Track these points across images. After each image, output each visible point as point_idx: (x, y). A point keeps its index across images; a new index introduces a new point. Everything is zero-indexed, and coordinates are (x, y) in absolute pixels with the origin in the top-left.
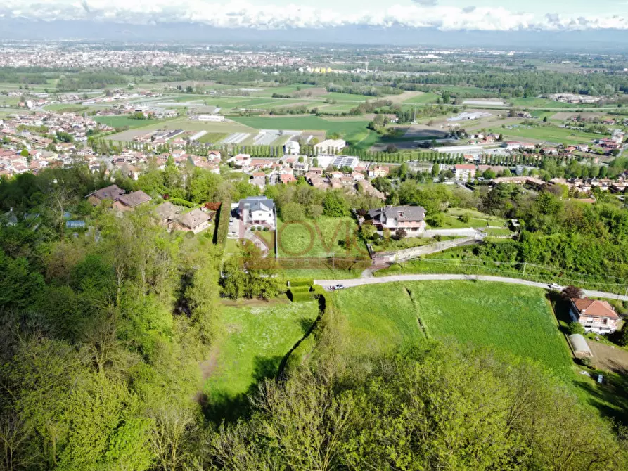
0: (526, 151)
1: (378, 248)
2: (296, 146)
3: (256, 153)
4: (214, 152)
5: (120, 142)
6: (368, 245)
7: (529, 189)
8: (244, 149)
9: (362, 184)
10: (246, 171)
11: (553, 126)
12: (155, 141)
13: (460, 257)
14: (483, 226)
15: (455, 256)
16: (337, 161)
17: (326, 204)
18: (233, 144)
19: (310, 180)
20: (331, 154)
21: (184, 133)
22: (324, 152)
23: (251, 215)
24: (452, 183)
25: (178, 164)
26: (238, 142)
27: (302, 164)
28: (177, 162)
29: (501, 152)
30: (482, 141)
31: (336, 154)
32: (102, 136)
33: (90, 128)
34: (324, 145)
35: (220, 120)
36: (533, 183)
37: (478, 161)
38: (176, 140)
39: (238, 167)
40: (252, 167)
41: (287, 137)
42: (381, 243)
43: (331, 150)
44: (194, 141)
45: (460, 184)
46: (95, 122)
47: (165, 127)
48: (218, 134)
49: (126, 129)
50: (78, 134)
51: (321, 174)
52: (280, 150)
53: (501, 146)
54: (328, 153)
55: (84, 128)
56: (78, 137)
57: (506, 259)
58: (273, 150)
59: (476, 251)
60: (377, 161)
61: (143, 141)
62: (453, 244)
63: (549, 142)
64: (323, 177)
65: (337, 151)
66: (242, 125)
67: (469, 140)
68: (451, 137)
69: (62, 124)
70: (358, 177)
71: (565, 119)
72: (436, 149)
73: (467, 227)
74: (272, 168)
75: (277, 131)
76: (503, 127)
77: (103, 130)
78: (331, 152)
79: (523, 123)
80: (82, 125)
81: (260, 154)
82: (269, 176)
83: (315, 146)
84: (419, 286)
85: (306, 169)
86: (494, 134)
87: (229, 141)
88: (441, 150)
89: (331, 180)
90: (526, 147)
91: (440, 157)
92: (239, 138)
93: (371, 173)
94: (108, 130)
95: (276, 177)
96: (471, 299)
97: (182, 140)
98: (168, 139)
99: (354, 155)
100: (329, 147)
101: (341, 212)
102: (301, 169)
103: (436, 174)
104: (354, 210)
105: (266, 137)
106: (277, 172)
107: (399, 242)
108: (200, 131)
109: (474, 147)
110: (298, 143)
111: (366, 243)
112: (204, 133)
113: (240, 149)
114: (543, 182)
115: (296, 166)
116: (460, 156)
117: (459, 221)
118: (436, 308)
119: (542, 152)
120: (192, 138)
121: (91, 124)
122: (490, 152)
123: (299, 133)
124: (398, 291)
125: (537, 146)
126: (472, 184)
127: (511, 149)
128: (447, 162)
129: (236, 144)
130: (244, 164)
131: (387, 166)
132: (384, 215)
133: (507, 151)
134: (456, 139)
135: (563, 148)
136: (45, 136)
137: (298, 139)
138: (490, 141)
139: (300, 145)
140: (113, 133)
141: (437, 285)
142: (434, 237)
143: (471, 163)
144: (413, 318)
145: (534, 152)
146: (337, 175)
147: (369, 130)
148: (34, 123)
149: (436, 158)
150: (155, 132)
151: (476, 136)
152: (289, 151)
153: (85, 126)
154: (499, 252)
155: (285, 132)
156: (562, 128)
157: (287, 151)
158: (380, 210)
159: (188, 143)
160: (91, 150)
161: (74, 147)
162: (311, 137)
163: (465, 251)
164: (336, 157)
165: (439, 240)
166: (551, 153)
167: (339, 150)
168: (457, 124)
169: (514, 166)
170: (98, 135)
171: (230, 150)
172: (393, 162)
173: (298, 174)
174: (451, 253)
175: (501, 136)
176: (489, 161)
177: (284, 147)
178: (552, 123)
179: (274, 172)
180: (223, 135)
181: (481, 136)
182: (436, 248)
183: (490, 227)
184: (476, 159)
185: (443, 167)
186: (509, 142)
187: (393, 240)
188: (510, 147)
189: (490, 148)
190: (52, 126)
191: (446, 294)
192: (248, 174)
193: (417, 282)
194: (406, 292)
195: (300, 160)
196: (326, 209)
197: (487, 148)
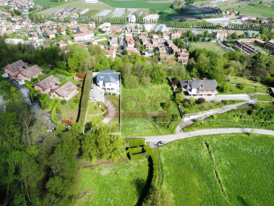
0: (251, 21)
1: (186, 110)
2: (134, 17)
3: (113, 22)
4: (92, 22)
5: (45, 16)
6: (179, 107)
7: (256, 45)
8: (107, 20)
9: (168, 42)
10: (108, 34)
11: (265, 6)
12: (63, 15)
13: (239, 116)
14: (253, 92)
15: (236, 116)
16: (155, 28)
17: (153, 76)
18: (102, 16)
19: (141, 39)
20: (151, 23)
21: (78, 10)
22: (148, 21)
23: (104, 85)
24: (215, 41)
25: (72, 30)
26: (104, 15)
27: (137, 30)
28: (72, 29)
29: (239, 22)
30: (229, 15)
31: (154, 23)
32: (37, 11)
33: (31, 7)
34: (148, 17)
35: (95, 3)
36: (258, 42)
37: (227, 27)
38: (74, 14)
39: (103, 32)
40: (111, 32)
41: (130, 12)
42: (188, 106)
43: (152, 21)
44: (82, 15)
45: (219, 42)
46: (33, 4)
47: (68, 6)
48: (94, 10)
49: (49, 7)
50: (25, 11)
51: (147, 36)
52: (126, 20)
53: (239, 18)
54: (150, 22)
55: (28, 7)
56: (25, 12)
57: (268, 118)
58: (122, 21)
59: (249, 113)
60: (175, 27)
61: (57, 15)
62: (234, 106)
63: (264, 16)
64: (147, 37)
65: (155, 21)
66: (107, 5)
67: (221, 14)
68: (213, 13)
69: (17, 5)
70: (167, 38)
71: (271, 2)
72: (205, 20)
73: (242, 93)
74: (121, 32)
75: (124, 9)
76: (239, 7)
77: (37, 8)
78: (152, 22)
79: (249, 5)
80: (27, 5)
81: (115, 22)
82: (120, 37)
83: (144, 18)
84: (213, 140)
85: (139, 33)
86: (235, 11)
87: (101, 14)
88: (208, 20)
89: (152, 40)
90: (252, 19)
91: (208, 25)
92: (104, 13)
93: (173, 35)
94: (40, 8)
95: (123, 37)
96: (247, 149)
97: (76, 14)
98: (70, 13)
99: (164, 24)
100: (151, 19)
101: (162, 80)
102: (137, 33)
103: (207, 36)
104: (170, 78)
105: (119, 12)
106: (124, 34)
107: (199, 106)
108: (86, 8)
109: (224, 19)
110: (135, 16)
111: (178, 105)
112: (87, 10)
113: (105, 20)
114: (264, 42)
115: (134, 31)
116: (218, 25)
117: (237, 88)
118: (226, 159)
119: (260, 22)
120: (82, 13)
121: (31, 5)
122: (233, 22)
123: (135, 10)
124: (200, 144)
125: (257, 19)
126: (226, 42)
127: (244, 20)
128: (211, 28)
129: (103, 17)
130: (107, 30)
131: (181, 30)
132: (190, 86)
133: (242, 21)
134: (216, 14)
135: (270, 20)
136: (8, 12)
137: (135, 14)
138: (233, 15)
139: (136, 17)
140: (42, 10)
141: (225, 138)
142: (222, 101)
143: (223, 28)
144: (211, 170)
145: (256, 22)
146: (155, 36)
147: (171, 9)
148: (4, 4)
149: (206, 25)
150: (63, 9)
151: (226, 12)
152: (131, 21)
153: (28, 5)
154: (264, 113)
155: (129, 9)
156: (269, 7)
157: (129, 21)
158: (187, 82)
159: (79, 16)
160: (30, 20)
161: (21, 19)
162: (142, 12)
163: (242, 112)
164: (154, 25)
165: (225, 104)
166: (265, 23)
167: (156, 21)
168: (216, 5)
169: (246, 30)
170: (35, 11)
171: (100, 20)
172: (183, 27)
173: (135, 36)
174: (233, 113)
175: (239, 12)
176: (233, 27)
177: (128, 18)
178: (264, 4)
179: (123, 34)
180: (97, 11)
181: (228, 12)
182: (223, 109)
183: (258, 93)
184: (226, 26)
185: (210, 31)
186: (243, 16)
187: (196, 104)
188: (244, 19)
189: (233, 19)
190: (12, 6)
191: (230, 145)
192: (109, 36)
193: (212, 136)
194: (205, 145)
195: (136, 27)
196: (152, 78)
197: (231, 20)
